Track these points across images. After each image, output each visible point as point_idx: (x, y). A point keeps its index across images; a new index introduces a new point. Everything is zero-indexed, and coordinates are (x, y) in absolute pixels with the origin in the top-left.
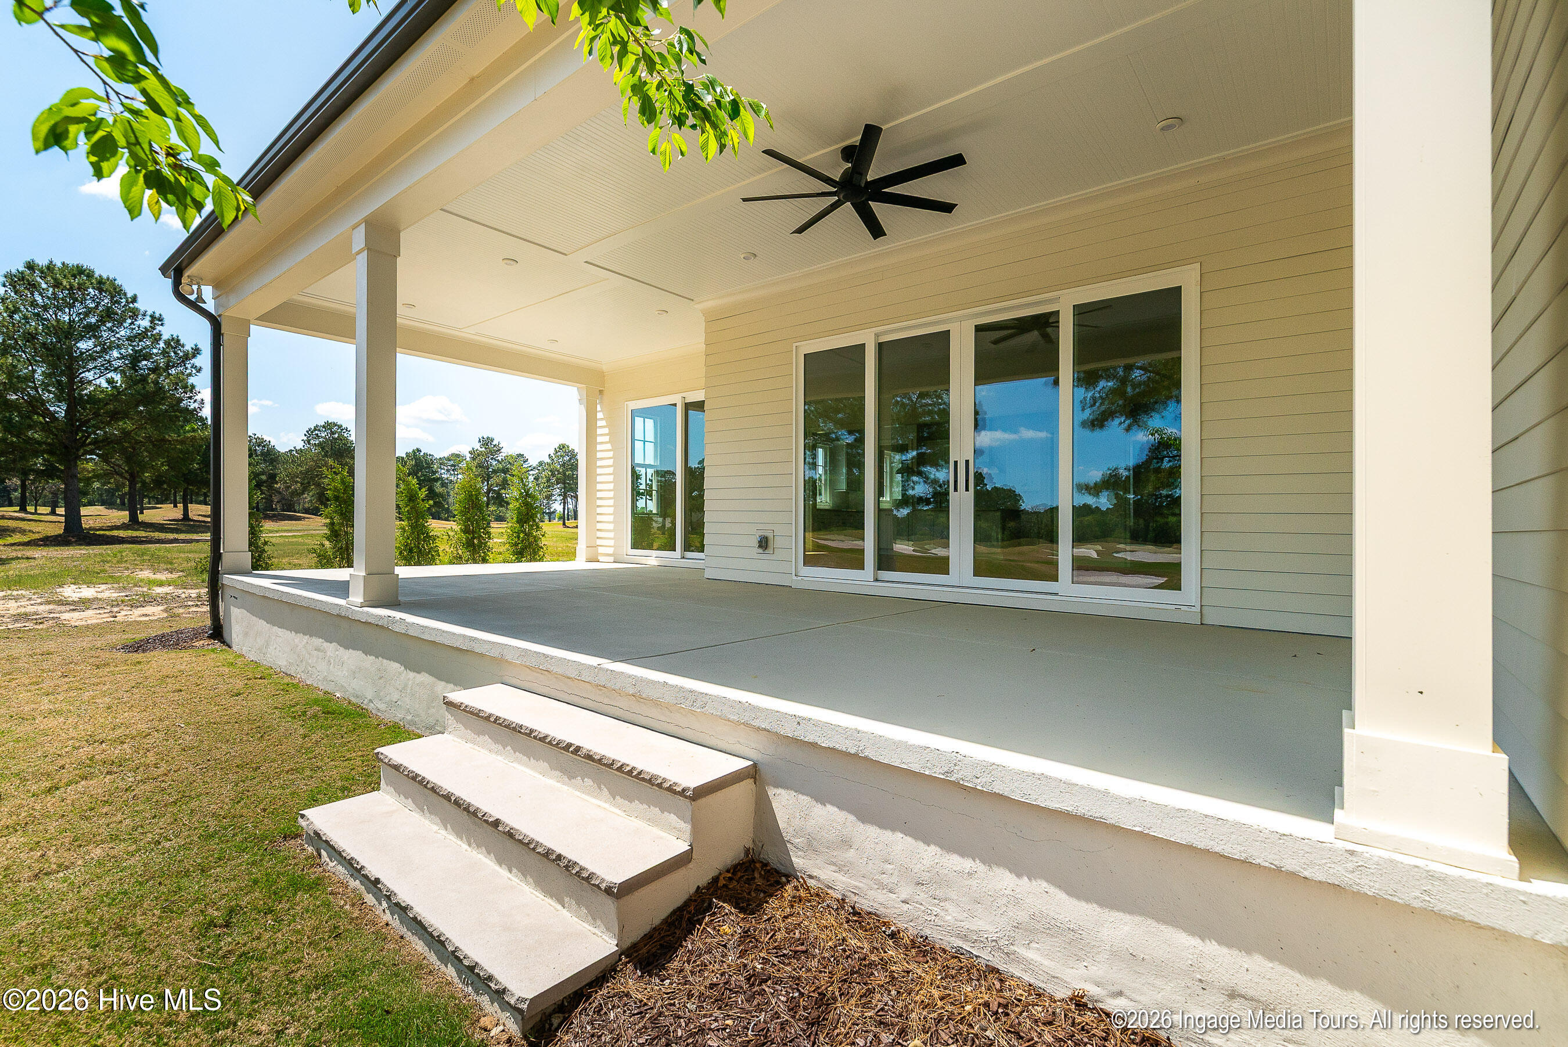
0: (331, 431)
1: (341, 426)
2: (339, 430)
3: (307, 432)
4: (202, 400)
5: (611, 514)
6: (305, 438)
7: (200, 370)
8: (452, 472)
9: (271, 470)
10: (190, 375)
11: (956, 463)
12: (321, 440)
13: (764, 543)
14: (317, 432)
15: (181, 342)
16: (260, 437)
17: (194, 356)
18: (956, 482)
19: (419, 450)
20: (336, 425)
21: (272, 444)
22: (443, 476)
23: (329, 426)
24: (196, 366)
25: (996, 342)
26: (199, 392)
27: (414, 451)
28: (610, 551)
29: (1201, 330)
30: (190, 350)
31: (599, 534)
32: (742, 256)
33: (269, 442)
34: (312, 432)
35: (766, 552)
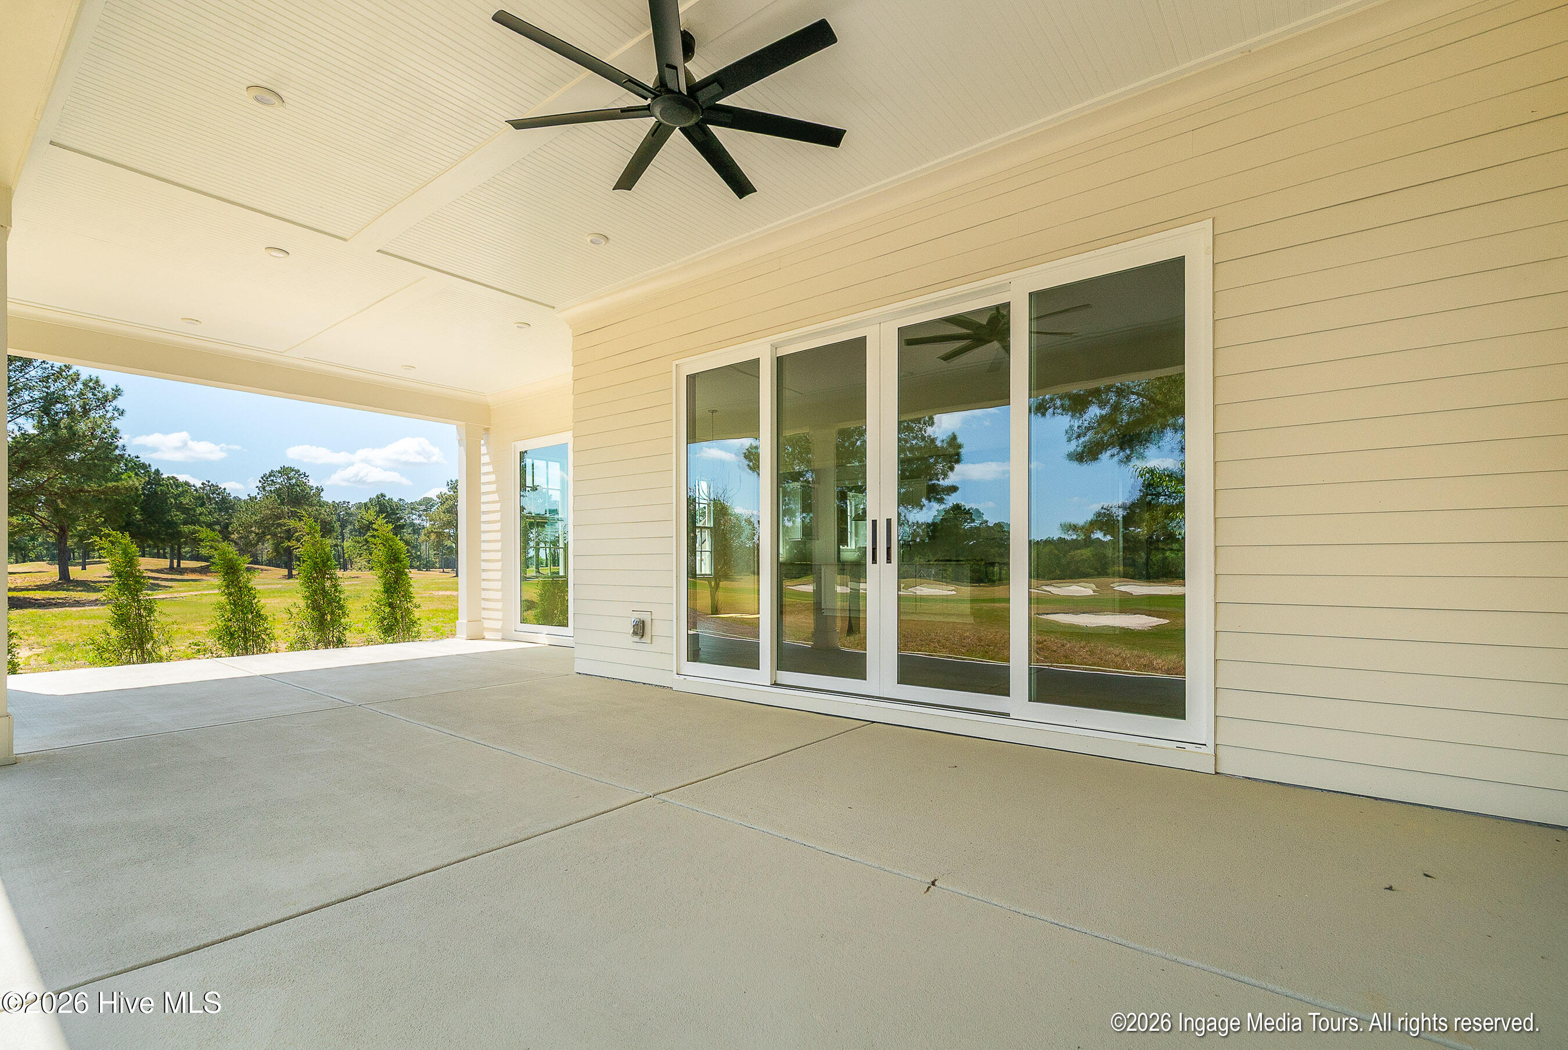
0: (288, 477)
1: (299, 471)
2: (297, 476)
3: (262, 478)
4: (124, 446)
5: (498, 580)
6: (260, 485)
7: (122, 413)
8: (424, 518)
9: (227, 519)
10: (113, 418)
11: (874, 522)
12: (277, 486)
13: (640, 629)
14: (272, 478)
15: (101, 383)
16: (214, 484)
17: (115, 398)
18: (874, 550)
19: (383, 495)
20: (293, 470)
21: (227, 491)
22: (414, 522)
23: (285, 471)
24: (118, 409)
25: (947, 358)
26: (120, 438)
27: (377, 496)
28: (498, 625)
29: (1214, 321)
30: (110, 391)
31: (484, 604)
32: (589, 239)
33: (225, 489)
34: (267, 478)
35: (643, 640)
